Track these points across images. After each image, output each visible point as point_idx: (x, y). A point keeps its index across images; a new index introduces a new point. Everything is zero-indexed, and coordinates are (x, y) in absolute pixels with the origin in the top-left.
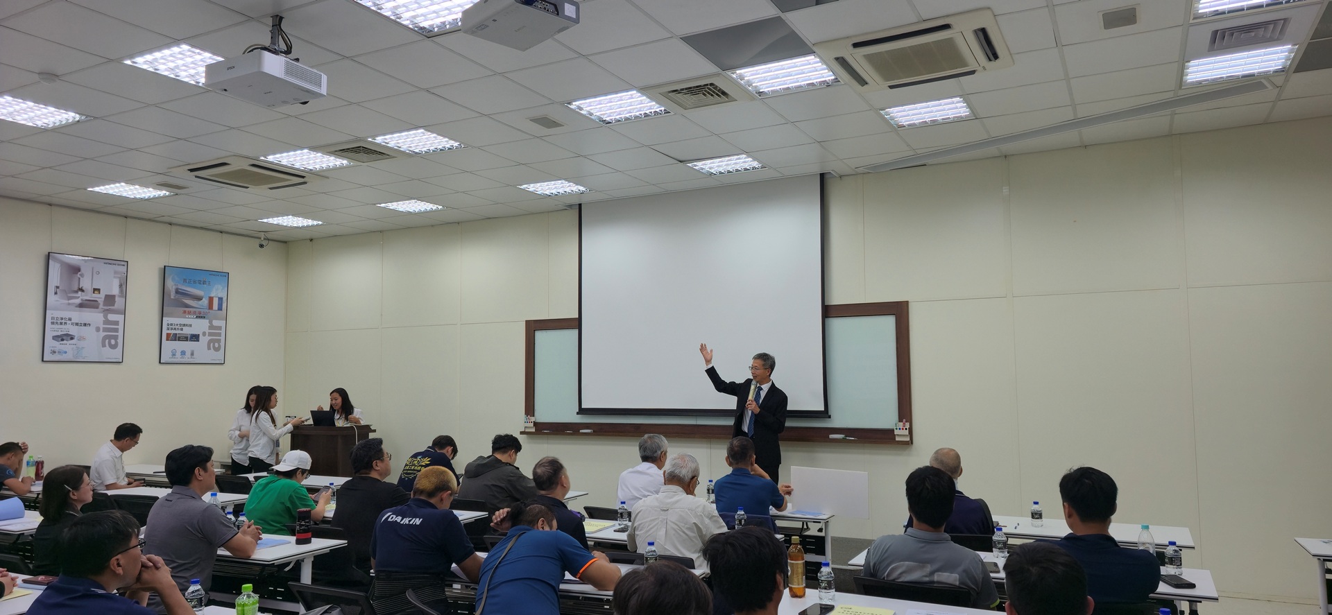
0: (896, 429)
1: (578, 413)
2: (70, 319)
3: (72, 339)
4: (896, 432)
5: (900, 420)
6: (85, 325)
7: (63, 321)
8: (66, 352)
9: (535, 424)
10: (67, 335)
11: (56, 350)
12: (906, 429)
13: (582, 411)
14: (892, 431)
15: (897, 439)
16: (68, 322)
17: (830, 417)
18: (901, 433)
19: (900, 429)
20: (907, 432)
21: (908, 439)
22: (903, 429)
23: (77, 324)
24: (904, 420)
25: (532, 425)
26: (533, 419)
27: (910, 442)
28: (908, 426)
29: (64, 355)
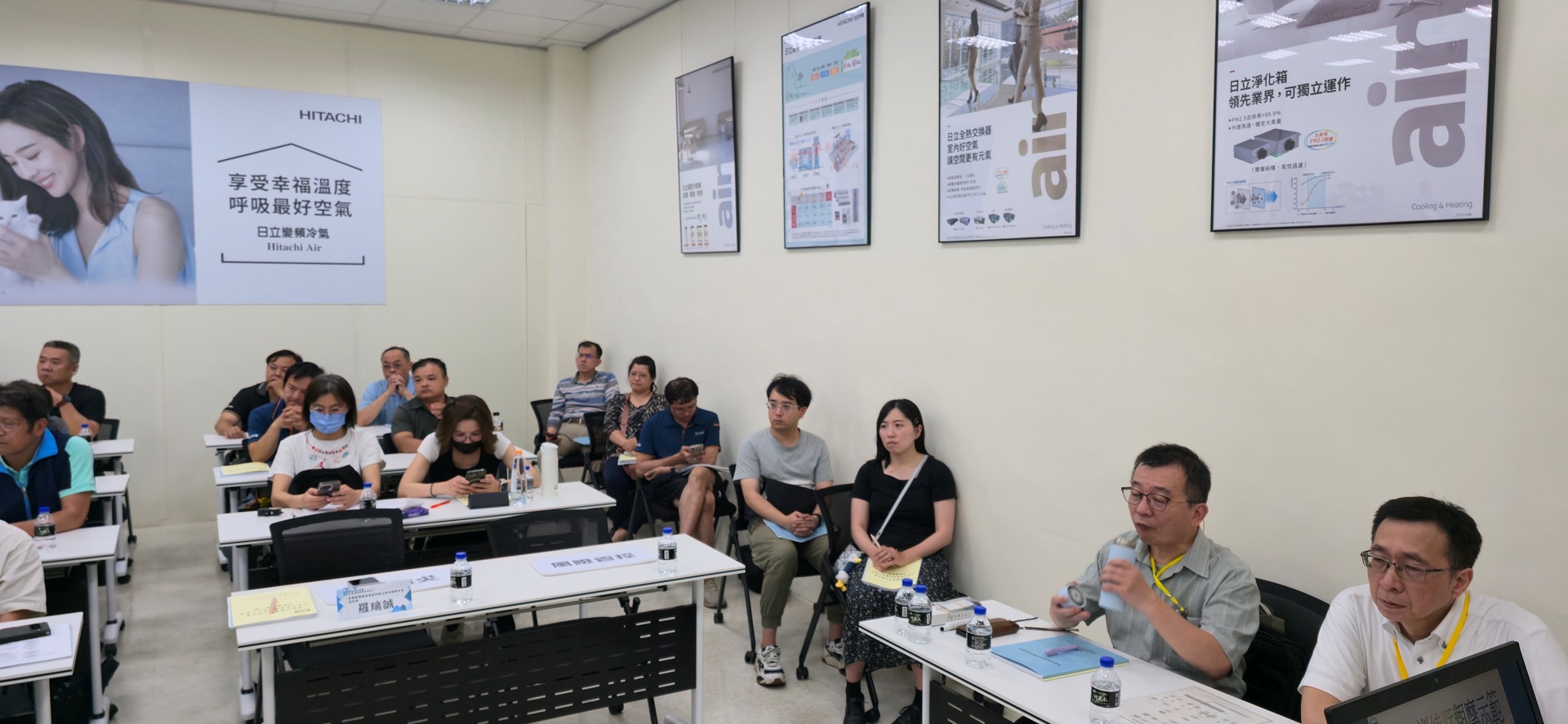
2: (1282, 77)
3: (1290, 145)
6: (1331, 86)
7: (1263, 88)
8: (1274, 197)
10: (1277, 134)
11: (1246, 189)
16: (1278, 88)
23: (1304, 90)
29: (1269, 205)
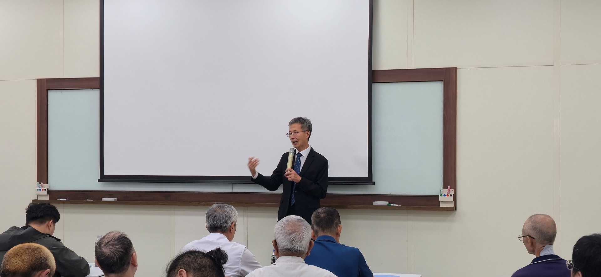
0: (441, 195)
1: (99, 181)
4: (441, 199)
5: (445, 186)
9: (49, 192)
12: (451, 195)
13: (104, 178)
14: (437, 197)
15: (442, 205)
17: (374, 184)
18: (445, 200)
19: (445, 195)
20: (451, 199)
21: (452, 205)
22: (448, 195)
24: (449, 187)
25: (46, 192)
26: (46, 187)
27: (454, 209)
28: (452, 192)
